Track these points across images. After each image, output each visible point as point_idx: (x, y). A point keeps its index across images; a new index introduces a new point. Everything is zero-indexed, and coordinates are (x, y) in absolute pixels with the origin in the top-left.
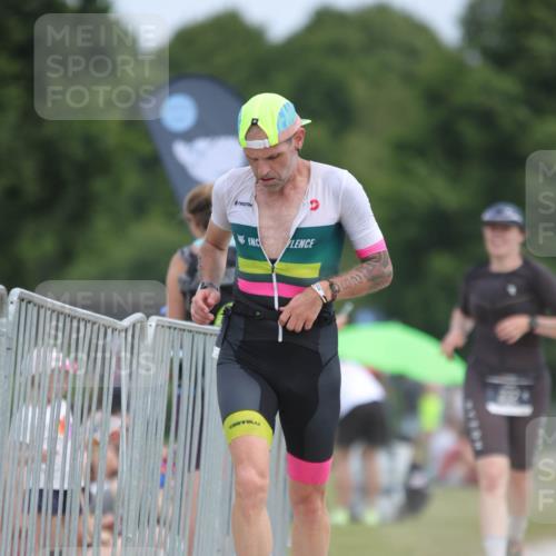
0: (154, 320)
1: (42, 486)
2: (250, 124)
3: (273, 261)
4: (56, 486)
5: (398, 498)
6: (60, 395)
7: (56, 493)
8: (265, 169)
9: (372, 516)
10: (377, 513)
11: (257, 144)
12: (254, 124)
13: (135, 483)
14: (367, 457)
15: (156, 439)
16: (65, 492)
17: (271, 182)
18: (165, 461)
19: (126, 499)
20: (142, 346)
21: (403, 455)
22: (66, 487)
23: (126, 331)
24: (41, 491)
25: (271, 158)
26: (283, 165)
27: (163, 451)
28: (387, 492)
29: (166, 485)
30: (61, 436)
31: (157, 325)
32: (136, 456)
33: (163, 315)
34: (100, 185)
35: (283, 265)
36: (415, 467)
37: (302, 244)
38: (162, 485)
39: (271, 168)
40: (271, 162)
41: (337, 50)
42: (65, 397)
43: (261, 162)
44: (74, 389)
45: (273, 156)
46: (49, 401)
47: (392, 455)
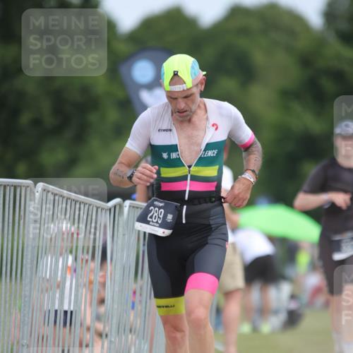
0: (128, 203)
1: (57, 307)
2: (172, 74)
3: (190, 167)
4: (66, 308)
5: (282, 317)
6: (68, 251)
7: (66, 312)
8: (182, 105)
9: (266, 328)
10: (269, 326)
11: (178, 88)
12: (176, 74)
13: (116, 306)
14: (263, 290)
15: (129, 279)
16: (72, 312)
17: (185, 114)
18: (134, 293)
19: (110, 316)
20: (120, 219)
21: (286, 289)
22: (72, 309)
23: (110, 210)
24: (56, 311)
25: (186, 97)
26: (193, 102)
27: (133, 286)
28: (276, 312)
29: (135, 308)
30: (69, 277)
31: (130, 206)
32: (117, 289)
33: (134, 200)
34: (93, 118)
35: (197, 168)
36: (293, 297)
37: (210, 153)
38: (133, 307)
39: (186, 103)
40: (185, 100)
41: (244, 31)
42: (71, 252)
43: (180, 100)
44: (77, 247)
45: (188, 96)
46: (61, 255)
47: (279, 289)
